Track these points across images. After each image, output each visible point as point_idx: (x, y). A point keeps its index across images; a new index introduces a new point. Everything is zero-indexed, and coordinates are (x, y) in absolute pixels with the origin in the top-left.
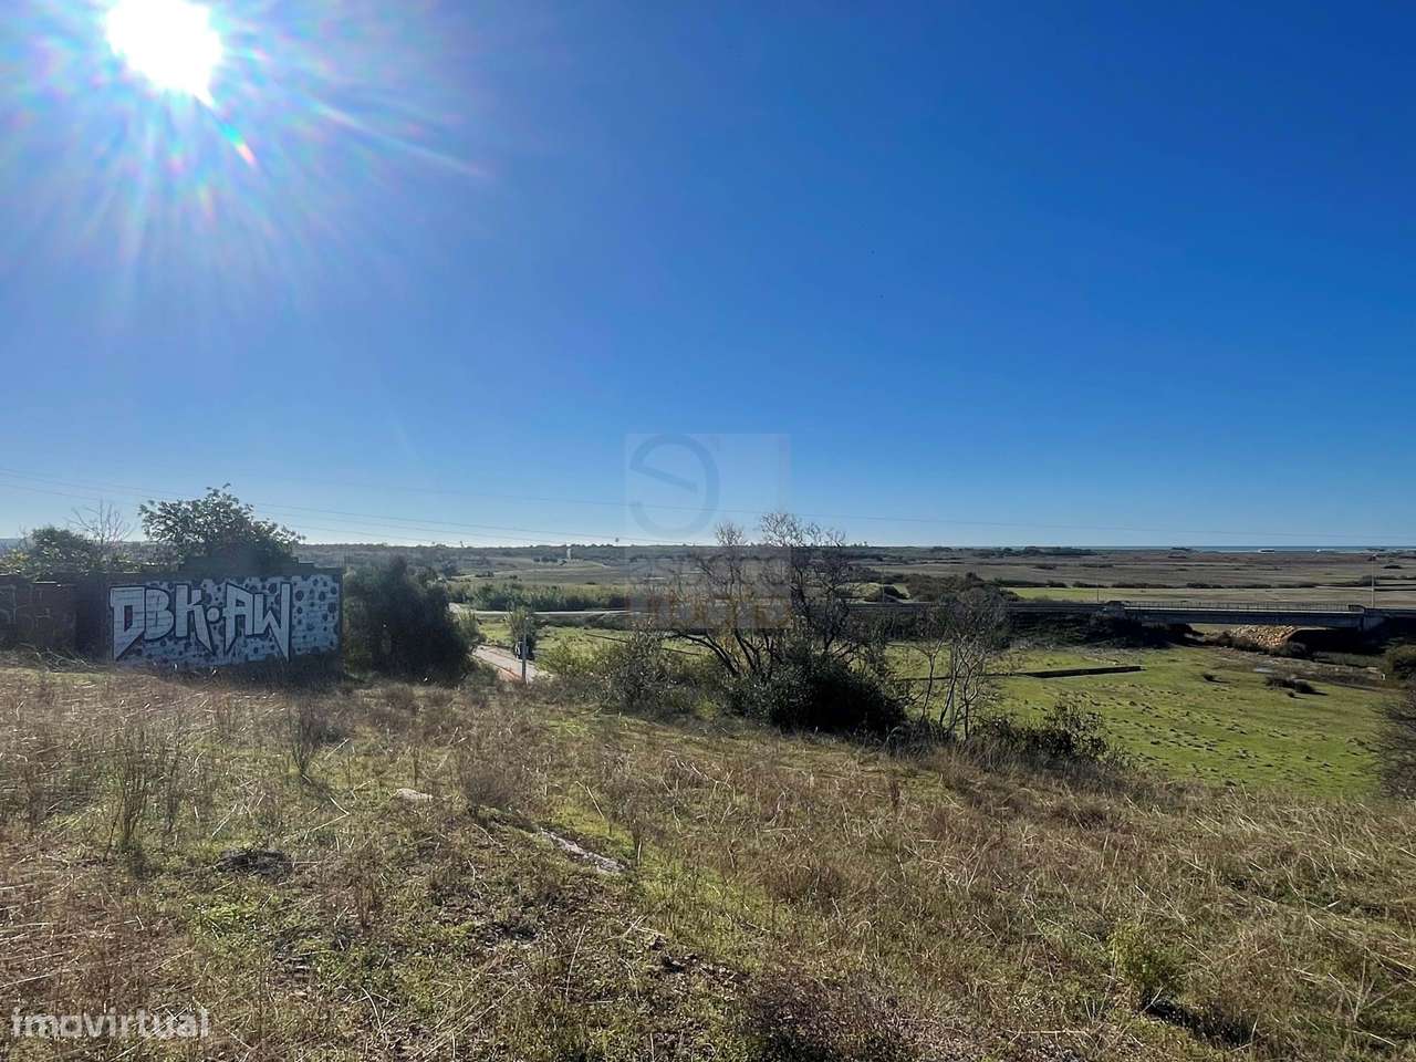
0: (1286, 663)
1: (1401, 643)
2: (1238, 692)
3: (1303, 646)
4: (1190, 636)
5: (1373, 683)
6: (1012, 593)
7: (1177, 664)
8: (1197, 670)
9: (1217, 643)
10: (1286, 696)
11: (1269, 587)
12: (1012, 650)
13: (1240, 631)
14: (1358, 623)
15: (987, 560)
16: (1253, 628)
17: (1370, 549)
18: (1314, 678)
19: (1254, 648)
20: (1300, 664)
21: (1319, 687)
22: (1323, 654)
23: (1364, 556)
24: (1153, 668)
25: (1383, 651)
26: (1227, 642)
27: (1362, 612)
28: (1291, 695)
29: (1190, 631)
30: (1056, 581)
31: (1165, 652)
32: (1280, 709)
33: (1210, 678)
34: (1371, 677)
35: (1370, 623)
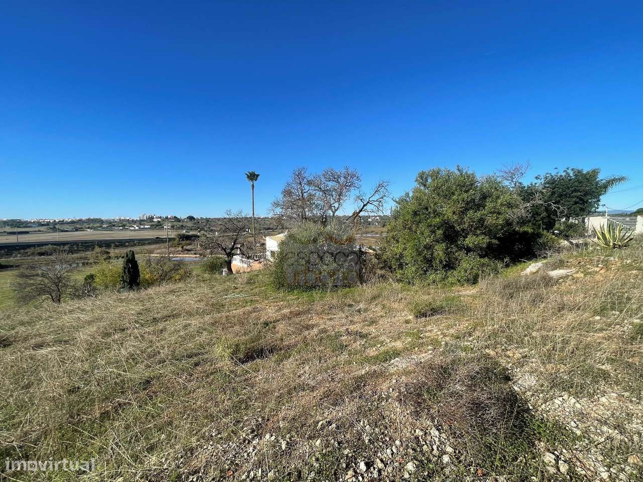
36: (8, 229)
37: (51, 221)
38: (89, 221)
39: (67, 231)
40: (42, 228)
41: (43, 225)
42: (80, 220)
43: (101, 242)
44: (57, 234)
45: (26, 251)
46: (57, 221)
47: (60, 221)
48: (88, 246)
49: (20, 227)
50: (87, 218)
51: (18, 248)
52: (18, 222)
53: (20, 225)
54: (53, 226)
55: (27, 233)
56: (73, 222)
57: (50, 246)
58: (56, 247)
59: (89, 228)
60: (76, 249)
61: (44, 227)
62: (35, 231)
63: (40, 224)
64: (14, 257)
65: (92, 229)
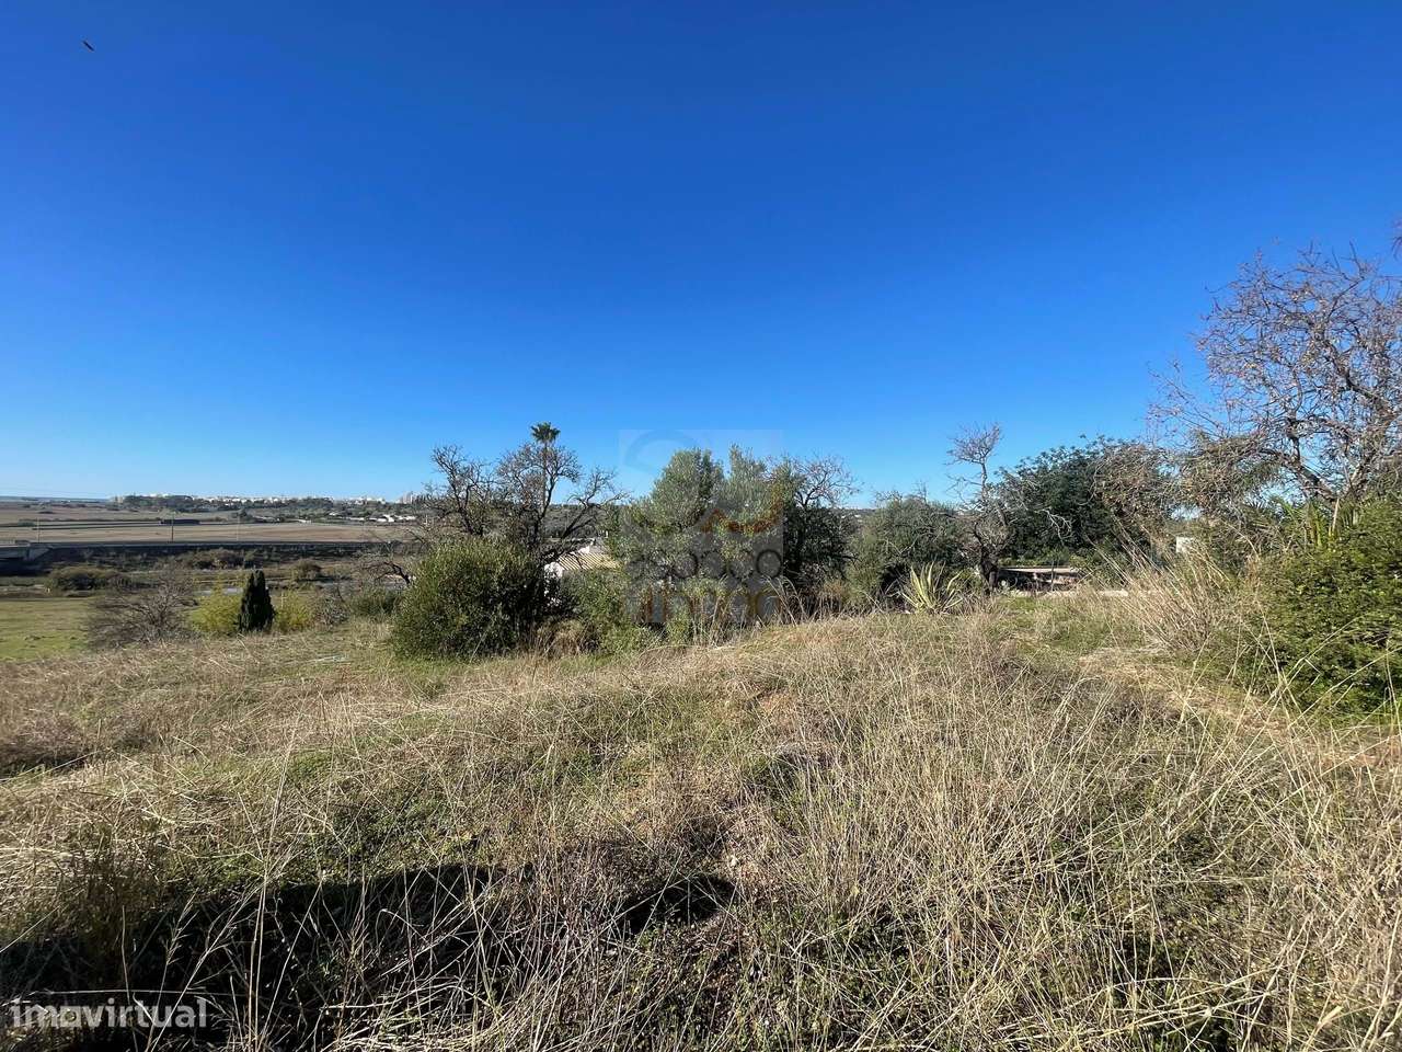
1: (64, 566)
5: (39, 596)
14: (24, 553)
17: (24, 498)
23: (18, 504)
25: (48, 573)
27: (29, 545)
34: (38, 592)
35: (34, 554)
36: (166, 514)
37: (243, 501)
38: (309, 503)
39: (265, 522)
40: (224, 515)
41: (227, 509)
42: (293, 502)
43: (312, 546)
44: (246, 527)
45: (179, 558)
46: (253, 501)
47: (257, 502)
48: (288, 554)
49: (187, 512)
50: (305, 497)
51: (166, 551)
52: (187, 501)
53: (188, 507)
54: (244, 511)
55: (195, 522)
56: (279, 505)
57: (221, 551)
58: (232, 552)
59: (304, 517)
60: (266, 557)
61: (230, 512)
62: (211, 520)
63: (222, 506)
64: (156, 569)
65: (309, 518)
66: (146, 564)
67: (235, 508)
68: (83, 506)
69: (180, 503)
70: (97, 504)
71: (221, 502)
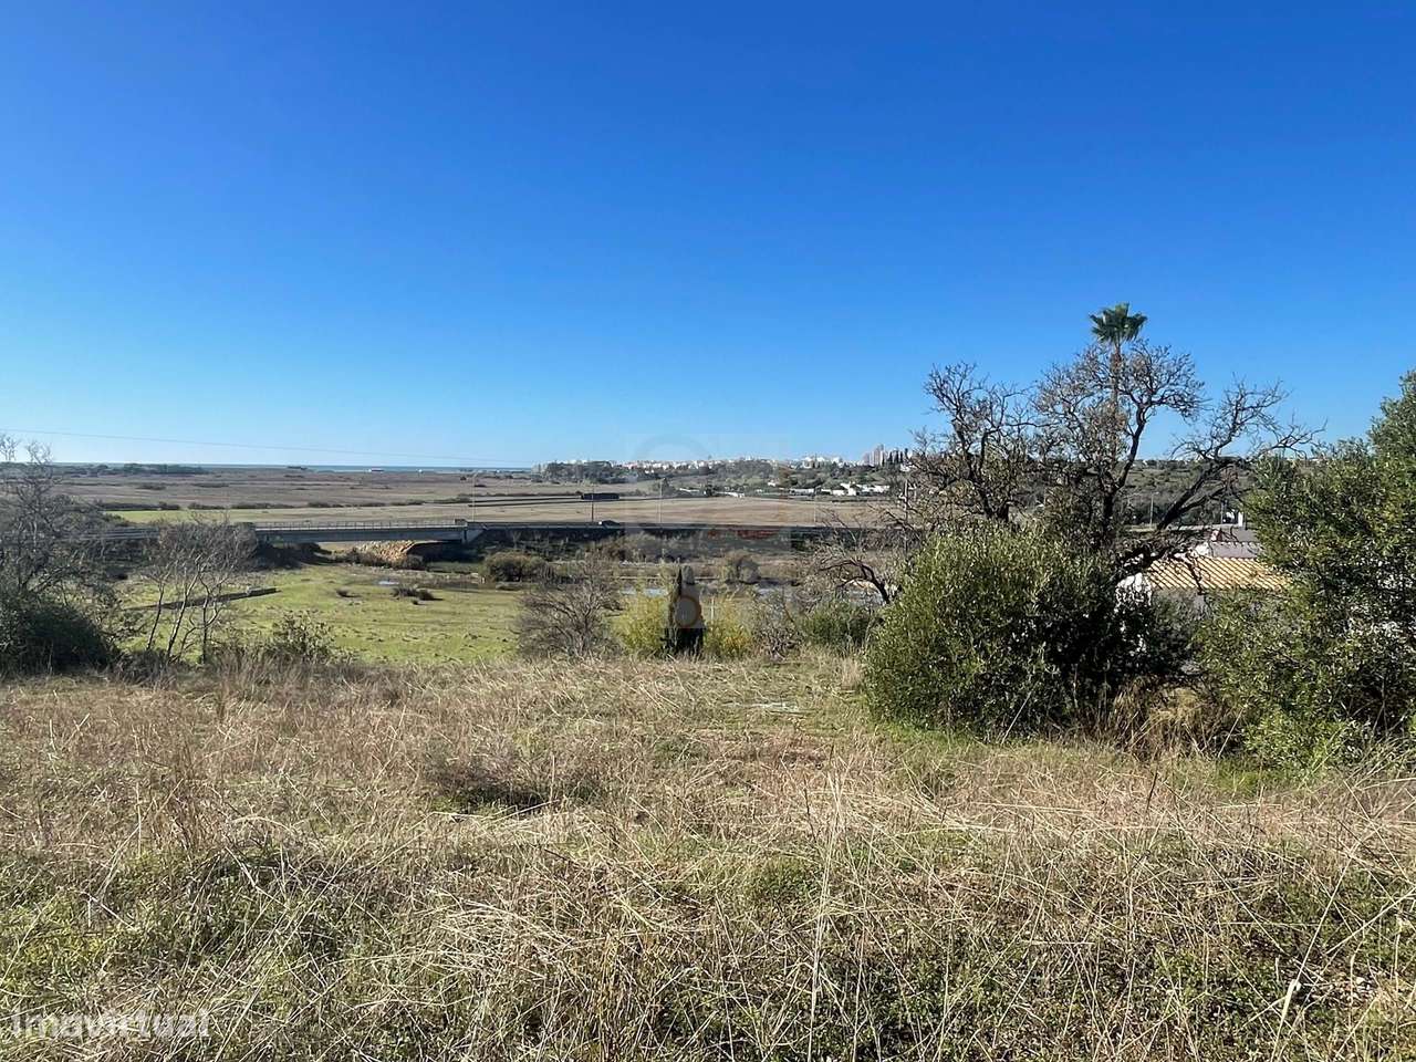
0: (408, 574)
1: (494, 552)
2: (370, 605)
3: (421, 558)
4: (319, 555)
5: (475, 586)
6: (119, 518)
7: (311, 583)
8: (331, 588)
9: (348, 560)
10: (411, 604)
11: (383, 505)
12: (130, 582)
13: (364, 547)
14: (463, 535)
15: (76, 480)
16: (376, 543)
17: (461, 470)
18: (430, 586)
19: (380, 563)
20: (419, 574)
21: (436, 593)
22: (438, 564)
24: (288, 589)
25: (482, 558)
26: (355, 558)
27: (465, 525)
28: (416, 603)
29: (318, 549)
30: (169, 502)
31: (297, 572)
32: (408, 616)
33: (343, 594)
34: (474, 581)
35: (472, 535)
36: (587, 487)
37: (665, 467)
38: (741, 467)
39: (689, 496)
40: (645, 487)
41: (647, 478)
42: (723, 465)
44: (667, 503)
45: (600, 545)
46: (675, 466)
47: (680, 467)
48: (717, 542)
49: (606, 482)
51: (586, 536)
52: (606, 469)
53: (607, 476)
54: (666, 481)
55: (614, 497)
57: (641, 536)
58: (653, 538)
59: (735, 489)
60: (692, 547)
61: (649, 482)
62: (631, 494)
63: (643, 474)
64: (577, 559)
66: (569, 551)
67: (656, 476)
68: (511, 477)
69: (602, 472)
70: (522, 475)
71: (641, 470)
